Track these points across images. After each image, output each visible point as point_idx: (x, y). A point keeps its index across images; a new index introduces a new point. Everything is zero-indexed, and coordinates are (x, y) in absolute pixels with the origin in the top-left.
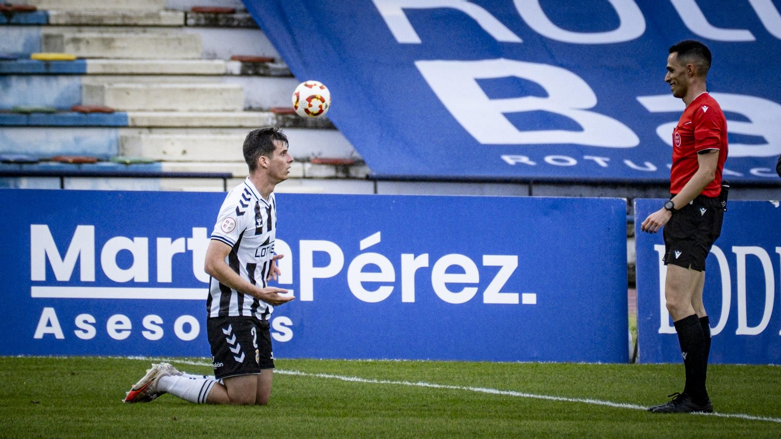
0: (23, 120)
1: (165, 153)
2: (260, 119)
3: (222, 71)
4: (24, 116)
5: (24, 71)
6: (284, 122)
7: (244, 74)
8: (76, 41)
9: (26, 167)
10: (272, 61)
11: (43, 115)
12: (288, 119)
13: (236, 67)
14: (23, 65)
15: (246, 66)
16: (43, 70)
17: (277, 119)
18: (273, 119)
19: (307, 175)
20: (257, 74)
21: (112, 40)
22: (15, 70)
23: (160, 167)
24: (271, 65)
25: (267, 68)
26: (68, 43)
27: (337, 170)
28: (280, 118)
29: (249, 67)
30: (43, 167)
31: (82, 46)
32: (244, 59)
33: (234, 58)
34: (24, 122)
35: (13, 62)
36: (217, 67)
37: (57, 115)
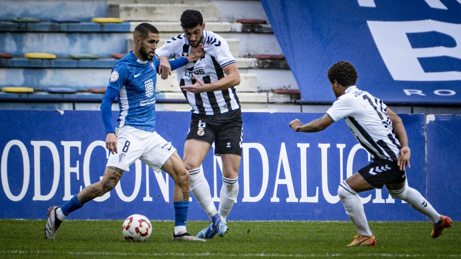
0: (74, 64)
1: (172, 86)
2: (246, 62)
3: (229, 30)
4: (76, 61)
5: (85, 30)
6: (263, 64)
7: (244, 32)
8: (128, 9)
9: (66, 96)
10: (265, 23)
11: (89, 60)
12: (266, 62)
13: (238, 27)
14: (84, 26)
15: (246, 26)
16: (99, 30)
17: (258, 62)
18: (255, 62)
19: (270, 101)
20: (253, 32)
21: (154, 8)
22: (79, 30)
23: (164, 96)
24: (263, 25)
25: (261, 27)
26: (122, 10)
27: (291, 98)
28: (260, 62)
29: (248, 27)
30: (79, 96)
31: (132, 12)
32: (244, 21)
33: (238, 21)
34: (76, 66)
35: (77, 24)
36: (225, 27)
37: (99, 60)
